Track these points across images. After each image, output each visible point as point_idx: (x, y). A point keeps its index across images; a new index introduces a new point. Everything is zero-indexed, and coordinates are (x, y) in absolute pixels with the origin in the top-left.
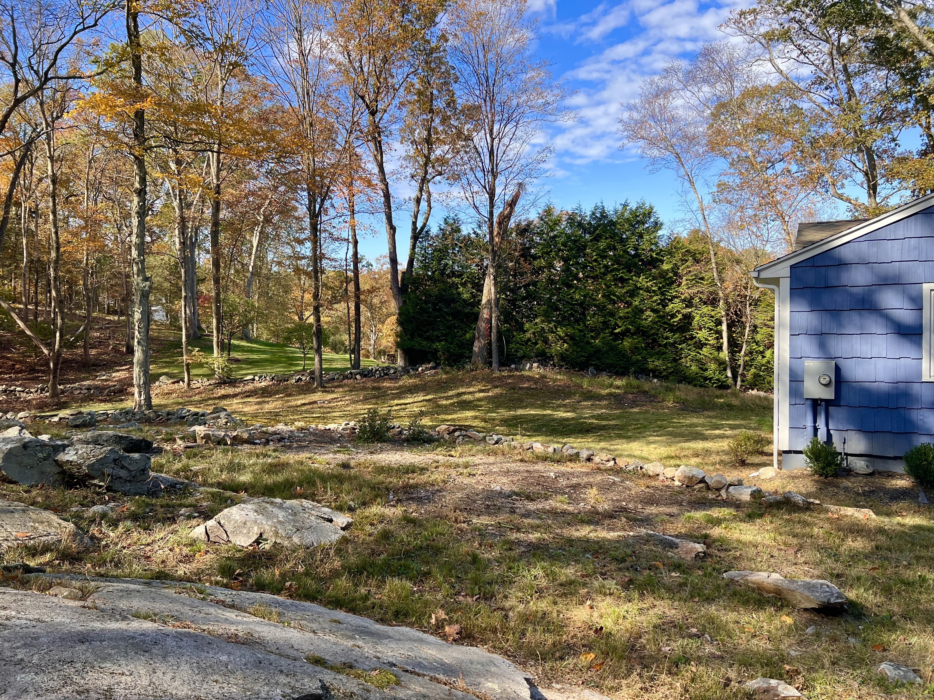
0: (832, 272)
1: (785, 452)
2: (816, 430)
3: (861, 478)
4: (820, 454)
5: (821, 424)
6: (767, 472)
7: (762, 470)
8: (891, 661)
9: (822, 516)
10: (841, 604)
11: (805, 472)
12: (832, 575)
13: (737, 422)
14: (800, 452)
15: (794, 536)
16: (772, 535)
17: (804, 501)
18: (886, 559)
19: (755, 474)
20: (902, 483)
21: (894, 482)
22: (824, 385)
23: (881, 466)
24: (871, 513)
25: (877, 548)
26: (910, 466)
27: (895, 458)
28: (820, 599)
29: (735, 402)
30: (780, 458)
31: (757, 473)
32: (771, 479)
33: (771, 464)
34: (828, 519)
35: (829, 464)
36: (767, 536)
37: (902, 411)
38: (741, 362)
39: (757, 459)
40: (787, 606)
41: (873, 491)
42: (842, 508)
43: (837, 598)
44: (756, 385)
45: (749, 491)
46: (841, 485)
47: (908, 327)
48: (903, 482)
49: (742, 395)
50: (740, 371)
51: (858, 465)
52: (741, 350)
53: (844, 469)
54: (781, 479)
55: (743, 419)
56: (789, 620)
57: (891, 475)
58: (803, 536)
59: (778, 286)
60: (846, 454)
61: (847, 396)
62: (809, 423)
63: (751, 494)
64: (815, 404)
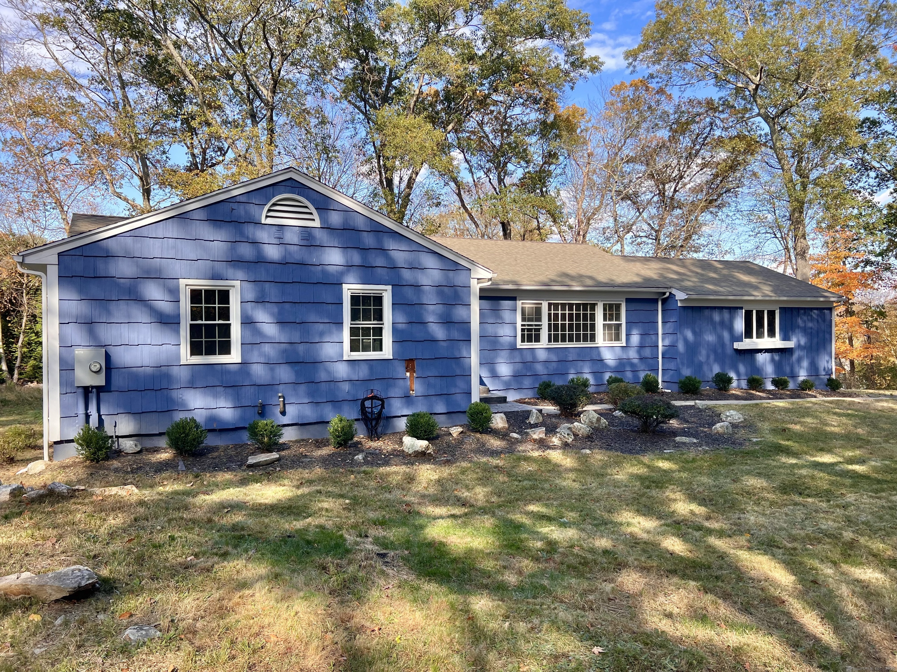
0: (100, 264)
1: (56, 443)
2: (87, 417)
3: (130, 457)
4: (91, 440)
5: (93, 410)
6: (36, 467)
7: (31, 465)
8: (136, 624)
9: (87, 501)
10: (93, 584)
11: (77, 460)
12: (88, 557)
13: (11, 418)
14: (72, 441)
15: (54, 528)
16: (29, 532)
17: (68, 489)
18: (143, 528)
19: (23, 470)
20: (165, 456)
21: (158, 456)
22: (95, 372)
23: (149, 443)
24: (134, 488)
25: (136, 520)
26: (171, 439)
27: (161, 434)
28: (71, 586)
29: (10, 396)
30: (51, 450)
31: (26, 470)
32: (40, 473)
33: (42, 458)
34: (92, 503)
35: (100, 449)
36: (24, 534)
37: (165, 392)
38: (18, 354)
39: (29, 454)
40: (37, 603)
41: (141, 467)
42: (106, 489)
43: (88, 579)
44: (36, 378)
45: (9, 490)
46: (112, 467)
47: (168, 316)
48: (167, 455)
49: (18, 388)
50: (18, 363)
51: (128, 445)
52: (18, 342)
53: (115, 451)
54: (52, 471)
55: (19, 414)
56: (36, 618)
57: (156, 450)
58: (64, 526)
59: (46, 273)
60: (118, 437)
61: (117, 381)
62: (81, 410)
63: (10, 493)
64: (87, 391)
